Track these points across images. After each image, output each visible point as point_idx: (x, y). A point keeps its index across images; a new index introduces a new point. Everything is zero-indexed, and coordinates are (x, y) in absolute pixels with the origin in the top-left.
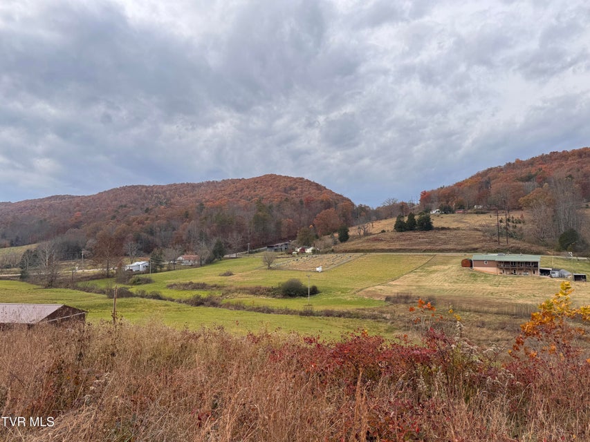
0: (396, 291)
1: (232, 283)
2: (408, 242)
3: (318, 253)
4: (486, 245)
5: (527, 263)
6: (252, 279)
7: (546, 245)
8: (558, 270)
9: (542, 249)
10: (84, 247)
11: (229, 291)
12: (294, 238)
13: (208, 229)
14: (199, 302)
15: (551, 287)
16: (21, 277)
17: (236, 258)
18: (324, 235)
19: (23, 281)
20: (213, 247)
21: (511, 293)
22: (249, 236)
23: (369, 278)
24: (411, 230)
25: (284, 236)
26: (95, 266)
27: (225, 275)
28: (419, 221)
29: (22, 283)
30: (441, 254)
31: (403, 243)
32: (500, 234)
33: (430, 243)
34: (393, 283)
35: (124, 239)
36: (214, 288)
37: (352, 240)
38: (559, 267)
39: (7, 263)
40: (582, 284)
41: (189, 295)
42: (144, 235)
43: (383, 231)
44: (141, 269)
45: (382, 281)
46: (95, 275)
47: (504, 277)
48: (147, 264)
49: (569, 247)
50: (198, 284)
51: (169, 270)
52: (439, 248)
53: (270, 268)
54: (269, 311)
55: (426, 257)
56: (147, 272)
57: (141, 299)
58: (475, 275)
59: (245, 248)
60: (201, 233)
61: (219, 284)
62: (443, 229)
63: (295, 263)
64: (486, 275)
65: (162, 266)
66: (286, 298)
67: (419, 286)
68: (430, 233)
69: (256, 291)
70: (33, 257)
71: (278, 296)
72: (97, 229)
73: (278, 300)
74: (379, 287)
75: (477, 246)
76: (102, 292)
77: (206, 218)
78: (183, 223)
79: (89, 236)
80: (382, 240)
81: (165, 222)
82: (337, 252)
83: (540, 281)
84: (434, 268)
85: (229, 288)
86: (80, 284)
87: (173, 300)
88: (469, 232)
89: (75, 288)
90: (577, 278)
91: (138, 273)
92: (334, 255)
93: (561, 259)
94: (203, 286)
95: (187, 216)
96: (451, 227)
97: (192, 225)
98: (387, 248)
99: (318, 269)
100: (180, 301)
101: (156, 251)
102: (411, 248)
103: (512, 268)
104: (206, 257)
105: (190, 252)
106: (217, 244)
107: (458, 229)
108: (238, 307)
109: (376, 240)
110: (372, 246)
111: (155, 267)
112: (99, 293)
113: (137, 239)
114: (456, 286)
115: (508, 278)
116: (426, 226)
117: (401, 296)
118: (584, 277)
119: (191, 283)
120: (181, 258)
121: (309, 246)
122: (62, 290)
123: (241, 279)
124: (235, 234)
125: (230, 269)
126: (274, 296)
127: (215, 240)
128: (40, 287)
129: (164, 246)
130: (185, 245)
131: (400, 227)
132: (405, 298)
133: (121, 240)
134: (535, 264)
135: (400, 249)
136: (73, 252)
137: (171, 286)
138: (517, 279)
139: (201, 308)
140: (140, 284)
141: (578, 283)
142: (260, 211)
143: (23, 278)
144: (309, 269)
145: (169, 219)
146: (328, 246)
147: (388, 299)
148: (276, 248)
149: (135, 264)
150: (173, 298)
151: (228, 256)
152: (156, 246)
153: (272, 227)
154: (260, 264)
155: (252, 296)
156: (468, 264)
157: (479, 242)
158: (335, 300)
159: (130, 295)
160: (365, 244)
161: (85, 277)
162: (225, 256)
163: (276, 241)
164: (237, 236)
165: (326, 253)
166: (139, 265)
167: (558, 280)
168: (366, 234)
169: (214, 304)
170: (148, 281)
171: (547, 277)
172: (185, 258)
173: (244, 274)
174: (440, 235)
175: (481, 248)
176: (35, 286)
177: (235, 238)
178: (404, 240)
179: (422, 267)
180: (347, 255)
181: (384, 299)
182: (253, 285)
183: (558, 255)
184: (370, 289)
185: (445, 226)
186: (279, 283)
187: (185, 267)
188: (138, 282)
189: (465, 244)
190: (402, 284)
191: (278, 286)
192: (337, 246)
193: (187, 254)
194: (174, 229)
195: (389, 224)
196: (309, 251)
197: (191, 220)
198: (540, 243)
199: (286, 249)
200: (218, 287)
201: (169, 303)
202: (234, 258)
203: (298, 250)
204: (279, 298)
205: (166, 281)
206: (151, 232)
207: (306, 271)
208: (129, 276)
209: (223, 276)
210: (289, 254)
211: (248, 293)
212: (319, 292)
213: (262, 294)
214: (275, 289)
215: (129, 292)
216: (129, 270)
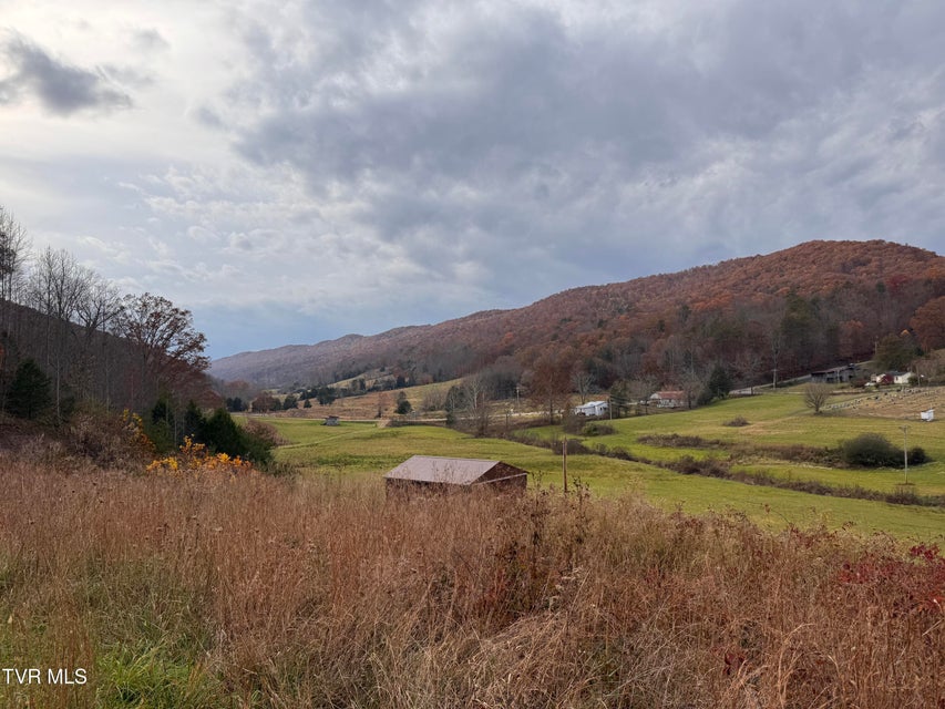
1: (747, 439)
3: (924, 383)
6: (783, 432)
10: (519, 381)
11: (743, 451)
12: (866, 355)
13: (698, 348)
14: (691, 468)
16: (447, 422)
17: (752, 395)
18: (936, 348)
19: (449, 427)
20: (708, 377)
22: (775, 357)
25: (846, 353)
26: (535, 408)
27: (733, 424)
29: (448, 430)
35: (570, 367)
36: (716, 446)
39: (431, 404)
41: (674, 455)
42: (599, 361)
44: (598, 412)
46: (534, 422)
48: (605, 405)
50: (687, 438)
51: (639, 415)
53: (819, 414)
54: (822, 490)
56: (606, 417)
57: (601, 457)
59: (769, 378)
60: (687, 356)
61: (724, 439)
63: (871, 404)
65: (627, 409)
66: (857, 469)
69: (794, 454)
70: (459, 395)
71: (839, 465)
72: (534, 355)
73: (840, 472)
76: (546, 445)
77: (694, 330)
78: (656, 340)
79: (524, 365)
81: (628, 339)
85: (742, 448)
86: (517, 433)
87: (648, 462)
89: (512, 438)
91: (594, 418)
94: (696, 442)
95: (662, 328)
97: (672, 342)
99: (924, 416)
100: (659, 465)
101: (617, 385)
104: (698, 393)
105: (670, 387)
106: (715, 372)
108: (761, 480)
111: (617, 410)
112: (542, 446)
113: (589, 368)
119: (675, 436)
120: (655, 396)
121: (903, 371)
122: (496, 440)
123: (764, 432)
124: (747, 354)
125: (743, 414)
126: (830, 463)
127: (711, 366)
128: (469, 435)
129: (629, 377)
130: (662, 375)
133: (566, 369)
136: (505, 389)
137: (643, 440)
139: (696, 478)
140: (596, 435)
142: (794, 310)
143: (450, 423)
144: (902, 415)
145: (634, 334)
148: (828, 376)
149: (589, 404)
150: (649, 458)
151: (736, 392)
152: (617, 377)
153: (820, 337)
154: (799, 405)
155: (787, 462)
159: (584, 451)
161: (523, 424)
162: (732, 392)
163: (828, 365)
164: (752, 356)
166: (594, 406)
169: (717, 473)
170: (609, 431)
172: (662, 395)
173: (769, 423)
176: (465, 435)
177: (748, 362)
182: (787, 443)
186: (840, 441)
187: (665, 410)
188: (593, 432)
191: (837, 446)
193: (666, 390)
194: (643, 350)
196: (901, 380)
197: (668, 335)
199: (850, 377)
200: (723, 445)
201: (643, 466)
202: (749, 395)
203: (878, 379)
204: (841, 468)
205: (636, 432)
206: (609, 357)
207: (899, 419)
208: (581, 424)
209: (729, 425)
210: (857, 386)
211: (778, 457)
212: (930, 460)
213: (805, 459)
214: (831, 452)
215: (583, 447)
216: (580, 414)
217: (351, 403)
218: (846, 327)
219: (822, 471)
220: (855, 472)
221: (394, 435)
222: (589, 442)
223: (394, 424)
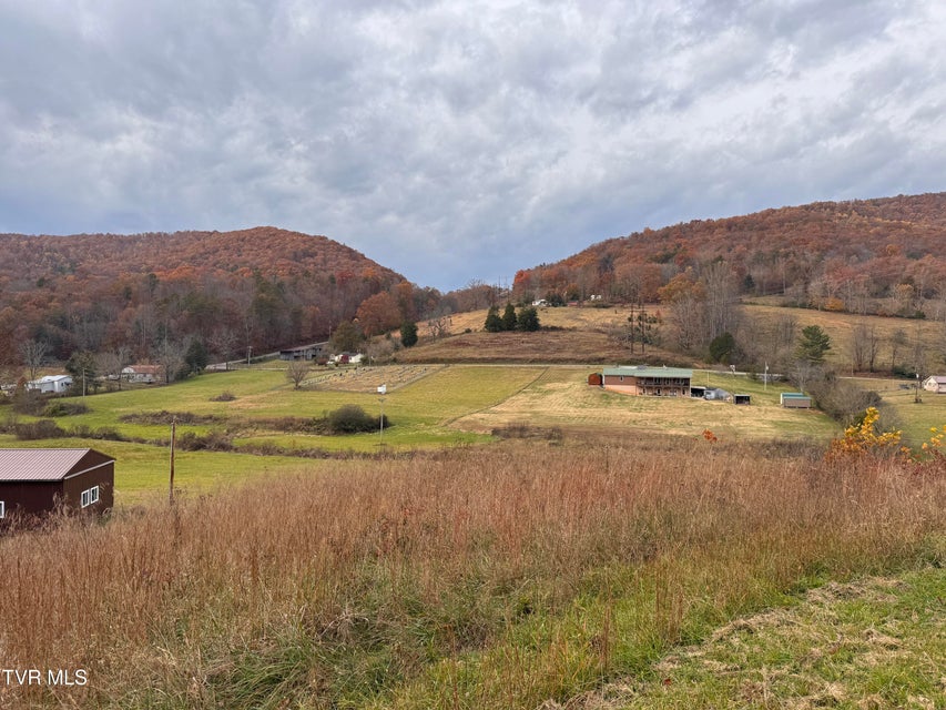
0: (506, 421)
1: (239, 413)
2: (506, 348)
3: (373, 363)
4: (615, 353)
5: (675, 380)
6: (271, 406)
7: (693, 355)
8: (713, 389)
9: (688, 360)
11: (239, 425)
12: (325, 337)
13: (173, 321)
14: (200, 445)
15: (708, 412)
17: (227, 370)
18: (375, 335)
20: (185, 351)
21: (658, 420)
22: (248, 334)
23: (461, 402)
24: (509, 329)
25: (306, 334)
27: (221, 399)
28: (521, 316)
30: (555, 366)
31: (500, 349)
32: (632, 339)
33: (537, 350)
34: (498, 409)
36: (208, 421)
37: (421, 345)
38: (713, 384)
40: (745, 408)
42: (51, 329)
43: (468, 331)
44: (57, 388)
45: (481, 406)
47: (646, 398)
48: (69, 380)
49: (723, 358)
50: (179, 414)
51: (111, 391)
52: (552, 356)
53: (298, 388)
54: (325, 455)
55: (536, 371)
57: (84, 440)
58: (608, 397)
59: (242, 354)
60: (161, 328)
61: (216, 414)
62: (554, 329)
63: (339, 379)
64: (622, 397)
65: (98, 384)
66: (340, 434)
67: (535, 413)
68: (536, 335)
69: (286, 425)
71: (326, 433)
73: (328, 439)
74: (479, 415)
75: (602, 354)
77: (166, 301)
78: (125, 307)
80: (468, 345)
81: (88, 305)
82: (402, 363)
83: (693, 405)
84: (549, 386)
85: (237, 421)
87: (143, 442)
88: (589, 335)
90: (740, 400)
91: (52, 395)
92: (400, 367)
93: (716, 374)
94: (188, 418)
95: (127, 296)
96: (564, 327)
97: (143, 313)
98: (477, 356)
99: (380, 389)
100: (159, 443)
101: (79, 357)
102: (513, 356)
103: (655, 386)
104: (177, 368)
105: (147, 360)
106: (193, 346)
107: (574, 329)
108: (267, 450)
109: (460, 344)
110: (454, 354)
113: (38, 335)
114: (584, 412)
115: (650, 400)
116: (530, 324)
117: (514, 428)
118: (747, 399)
119: (164, 413)
120: (126, 370)
121: (354, 353)
123: (253, 406)
124: (224, 329)
125: (232, 389)
126: (319, 432)
127: (188, 340)
129: (95, 348)
130: (140, 347)
131: (494, 325)
132: (519, 431)
134: (686, 380)
135: (498, 359)
137: (127, 419)
138: (663, 402)
139: (204, 453)
140: (64, 415)
141: (740, 407)
142: (263, 291)
144: (364, 389)
145: (96, 299)
146: (386, 353)
147: (496, 432)
148: (296, 354)
149: (46, 379)
150: (143, 438)
151: (212, 367)
152: (75, 348)
153: (285, 319)
154: (281, 379)
155: (282, 433)
156: (596, 380)
157: (604, 349)
158: (418, 436)
159: (59, 433)
160: (444, 350)
162: (209, 367)
163: (291, 344)
164: (228, 333)
165: (385, 363)
166: (53, 380)
167: (715, 403)
168: (443, 334)
169: (223, 447)
170: (81, 410)
171: (702, 399)
172: (135, 370)
173: (255, 397)
174: (549, 338)
175: (608, 358)
178: (502, 345)
179: (532, 385)
180: (420, 367)
181: (489, 432)
182: (281, 415)
183: (710, 369)
184: (468, 418)
185: (556, 324)
186: (324, 412)
187: (140, 386)
188: (62, 411)
189: (587, 352)
190: (509, 410)
191: (323, 417)
192: (400, 353)
193: (142, 364)
194: (108, 319)
195: (476, 320)
196: (355, 359)
197: (136, 305)
198: (684, 352)
199: (313, 356)
200: (216, 419)
201: (140, 446)
202: (224, 371)
203: (336, 359)
204: (328, 435)
205: (114, 410)
206: (63, 323)
207: (362, 393)
208: (39, 401)
209: (217, 400)
210: (321, 364)
211: (271, 429)
212: (391, 425)
213: (298, 429)
214: (318, 421)
215: (58, 429)
216: (34, 390)
218: (309, 311)
219: (313, 439)
220: (340, 438)
222: (63, 423)
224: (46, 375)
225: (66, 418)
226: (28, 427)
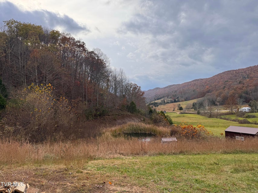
10: (216, 101)
19: (198, 115)
26: (227, 109)
39: (188, 107)
42: (244, 95)
44: (247, 111)
46: (226, 113)
48: (250, 109)
56: (252, 112)
57: (256, 125)
72: (221, 93)
79: (217, 96)
81: (253, 88)
89: (221, 118)
91: (246, 112)
101: (252, 102)
112: (233, 121)
113: (241, 97)
122: (216, 119)
128: (206, 117)
129: (256, 100)
133: (233, 96)
136: (213, 103)
143: (198, 113)
145: (256, 86)
152: (251, 100)
159: (249, 123)
161: (222, 114)
166: (246, 108)
170: (254, 117)
188: (249, 117)
206: (247, 93)
208: (242, 114)
215: (249, 121)
216: (241, 111)
217: (163, 106)
221: (184, 116)
222: (250, 120)
223: (182, 113)
224: (243, 107)
225: (250, 119)
226: (241, 121)
